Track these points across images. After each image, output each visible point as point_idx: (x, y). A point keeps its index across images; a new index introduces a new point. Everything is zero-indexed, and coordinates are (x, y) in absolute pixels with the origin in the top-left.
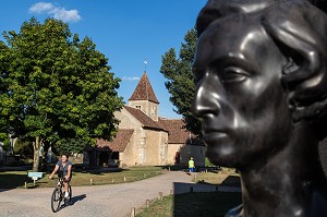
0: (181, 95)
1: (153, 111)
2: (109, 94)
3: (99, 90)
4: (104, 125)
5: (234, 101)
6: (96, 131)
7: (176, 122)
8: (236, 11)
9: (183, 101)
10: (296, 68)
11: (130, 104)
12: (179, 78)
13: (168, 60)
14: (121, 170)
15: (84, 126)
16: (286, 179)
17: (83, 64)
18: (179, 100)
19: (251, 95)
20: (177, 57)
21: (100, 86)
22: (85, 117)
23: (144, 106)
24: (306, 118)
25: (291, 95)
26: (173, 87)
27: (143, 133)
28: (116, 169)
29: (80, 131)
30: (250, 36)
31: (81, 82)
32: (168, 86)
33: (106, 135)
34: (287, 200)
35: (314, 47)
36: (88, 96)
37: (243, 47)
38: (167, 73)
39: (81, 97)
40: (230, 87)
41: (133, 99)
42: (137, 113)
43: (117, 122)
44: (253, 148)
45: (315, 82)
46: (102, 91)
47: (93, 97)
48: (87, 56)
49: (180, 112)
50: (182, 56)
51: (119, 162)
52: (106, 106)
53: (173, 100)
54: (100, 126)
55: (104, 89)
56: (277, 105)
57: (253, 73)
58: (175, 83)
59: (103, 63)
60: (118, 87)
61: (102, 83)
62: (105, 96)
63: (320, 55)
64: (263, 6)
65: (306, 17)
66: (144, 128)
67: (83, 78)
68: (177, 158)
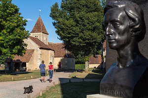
0: (62, 29)
1: (45, 39)
2: (21, 29)
3: (15, 27)
4: (19, 47)
5: (117, 32)
6: (14, 51)
7: (58, 45)
8: (117, 7)
9: (63, 32)
10: (133, 23)
11: (32, 35)
12: (61, 20)
13: (54, 9)
14: (27, 73)
15: (7, 48)
16: (130, 52)
17: (5, 11)
18: (61, 32)
19: (121, 30)
20: (59, 8)
21: (16, 24)
22: (7, 42)
23: (40, 36)
24: (135, 36)
25: (131, 30)
26: (57, 25)
27: (40, 51)
28: (25, 72)
29: (4, 50)
30: (121, 14)
31: (4, 22)
32: (54, 24)
33: (20, 53)
34: (130, 58)
35: (137, 17)
36: (8, 30)
37: (119, 17)
38: (53, 17)
39: (4, 31)
40: (116, 27)
41: (33, 32)
42: (36, 40)
43: (26, 45)
44: (121, 44)
45: (137, 26)
46: (17, 27)
47: (12, 31)
48: (7, 7)
49: (61, 39)
50: (62, 7)
51: (26, 68)
52: (19, 36)
53: (58, 32)
54: (16, 47)
55: (18, 26)
56: (128, 32)
57: (122, 24)
58: (58, 23)
59: (17, 11)
60: (25, 25)
61: (17, 23)
62: (18, 30)
63: (139, 19)
64: (124, 5)
65: (135, 9)
66: (40, 48)
67: (5, 20)
68: (59, 65)
